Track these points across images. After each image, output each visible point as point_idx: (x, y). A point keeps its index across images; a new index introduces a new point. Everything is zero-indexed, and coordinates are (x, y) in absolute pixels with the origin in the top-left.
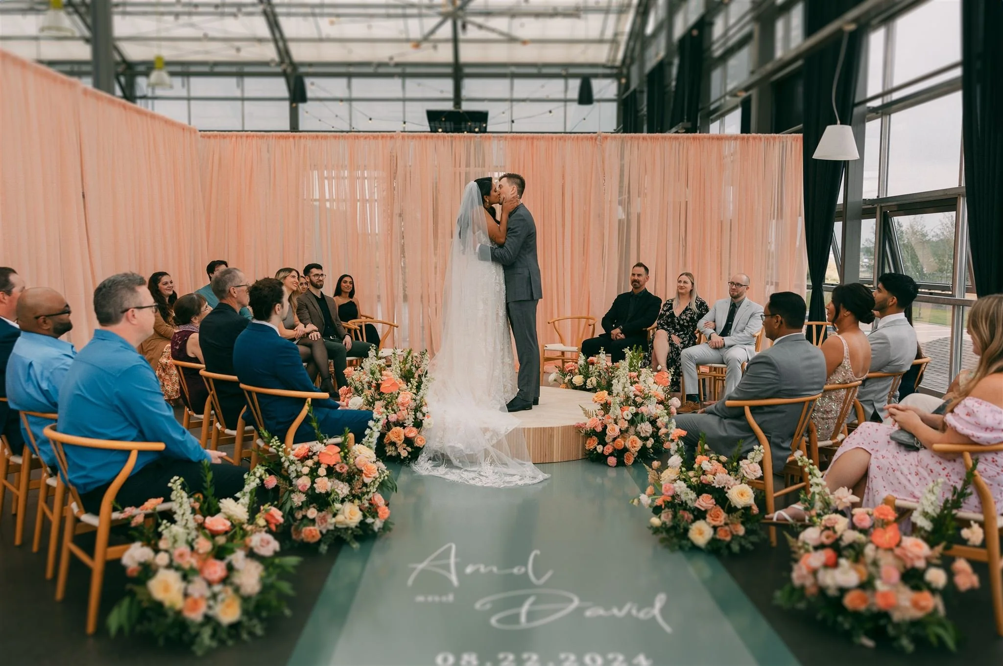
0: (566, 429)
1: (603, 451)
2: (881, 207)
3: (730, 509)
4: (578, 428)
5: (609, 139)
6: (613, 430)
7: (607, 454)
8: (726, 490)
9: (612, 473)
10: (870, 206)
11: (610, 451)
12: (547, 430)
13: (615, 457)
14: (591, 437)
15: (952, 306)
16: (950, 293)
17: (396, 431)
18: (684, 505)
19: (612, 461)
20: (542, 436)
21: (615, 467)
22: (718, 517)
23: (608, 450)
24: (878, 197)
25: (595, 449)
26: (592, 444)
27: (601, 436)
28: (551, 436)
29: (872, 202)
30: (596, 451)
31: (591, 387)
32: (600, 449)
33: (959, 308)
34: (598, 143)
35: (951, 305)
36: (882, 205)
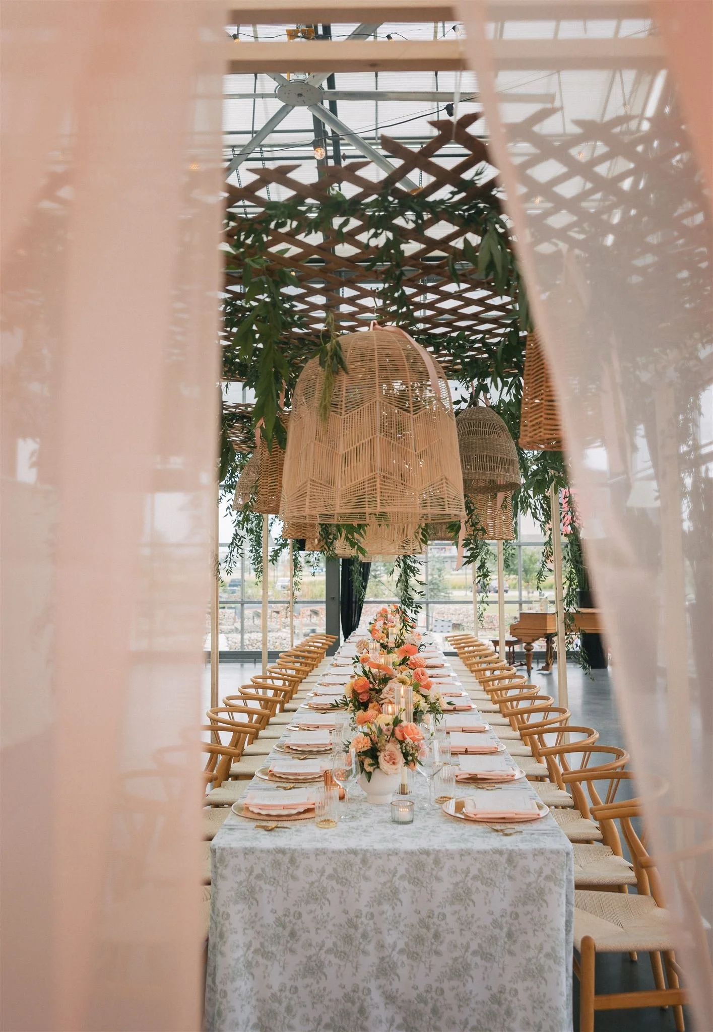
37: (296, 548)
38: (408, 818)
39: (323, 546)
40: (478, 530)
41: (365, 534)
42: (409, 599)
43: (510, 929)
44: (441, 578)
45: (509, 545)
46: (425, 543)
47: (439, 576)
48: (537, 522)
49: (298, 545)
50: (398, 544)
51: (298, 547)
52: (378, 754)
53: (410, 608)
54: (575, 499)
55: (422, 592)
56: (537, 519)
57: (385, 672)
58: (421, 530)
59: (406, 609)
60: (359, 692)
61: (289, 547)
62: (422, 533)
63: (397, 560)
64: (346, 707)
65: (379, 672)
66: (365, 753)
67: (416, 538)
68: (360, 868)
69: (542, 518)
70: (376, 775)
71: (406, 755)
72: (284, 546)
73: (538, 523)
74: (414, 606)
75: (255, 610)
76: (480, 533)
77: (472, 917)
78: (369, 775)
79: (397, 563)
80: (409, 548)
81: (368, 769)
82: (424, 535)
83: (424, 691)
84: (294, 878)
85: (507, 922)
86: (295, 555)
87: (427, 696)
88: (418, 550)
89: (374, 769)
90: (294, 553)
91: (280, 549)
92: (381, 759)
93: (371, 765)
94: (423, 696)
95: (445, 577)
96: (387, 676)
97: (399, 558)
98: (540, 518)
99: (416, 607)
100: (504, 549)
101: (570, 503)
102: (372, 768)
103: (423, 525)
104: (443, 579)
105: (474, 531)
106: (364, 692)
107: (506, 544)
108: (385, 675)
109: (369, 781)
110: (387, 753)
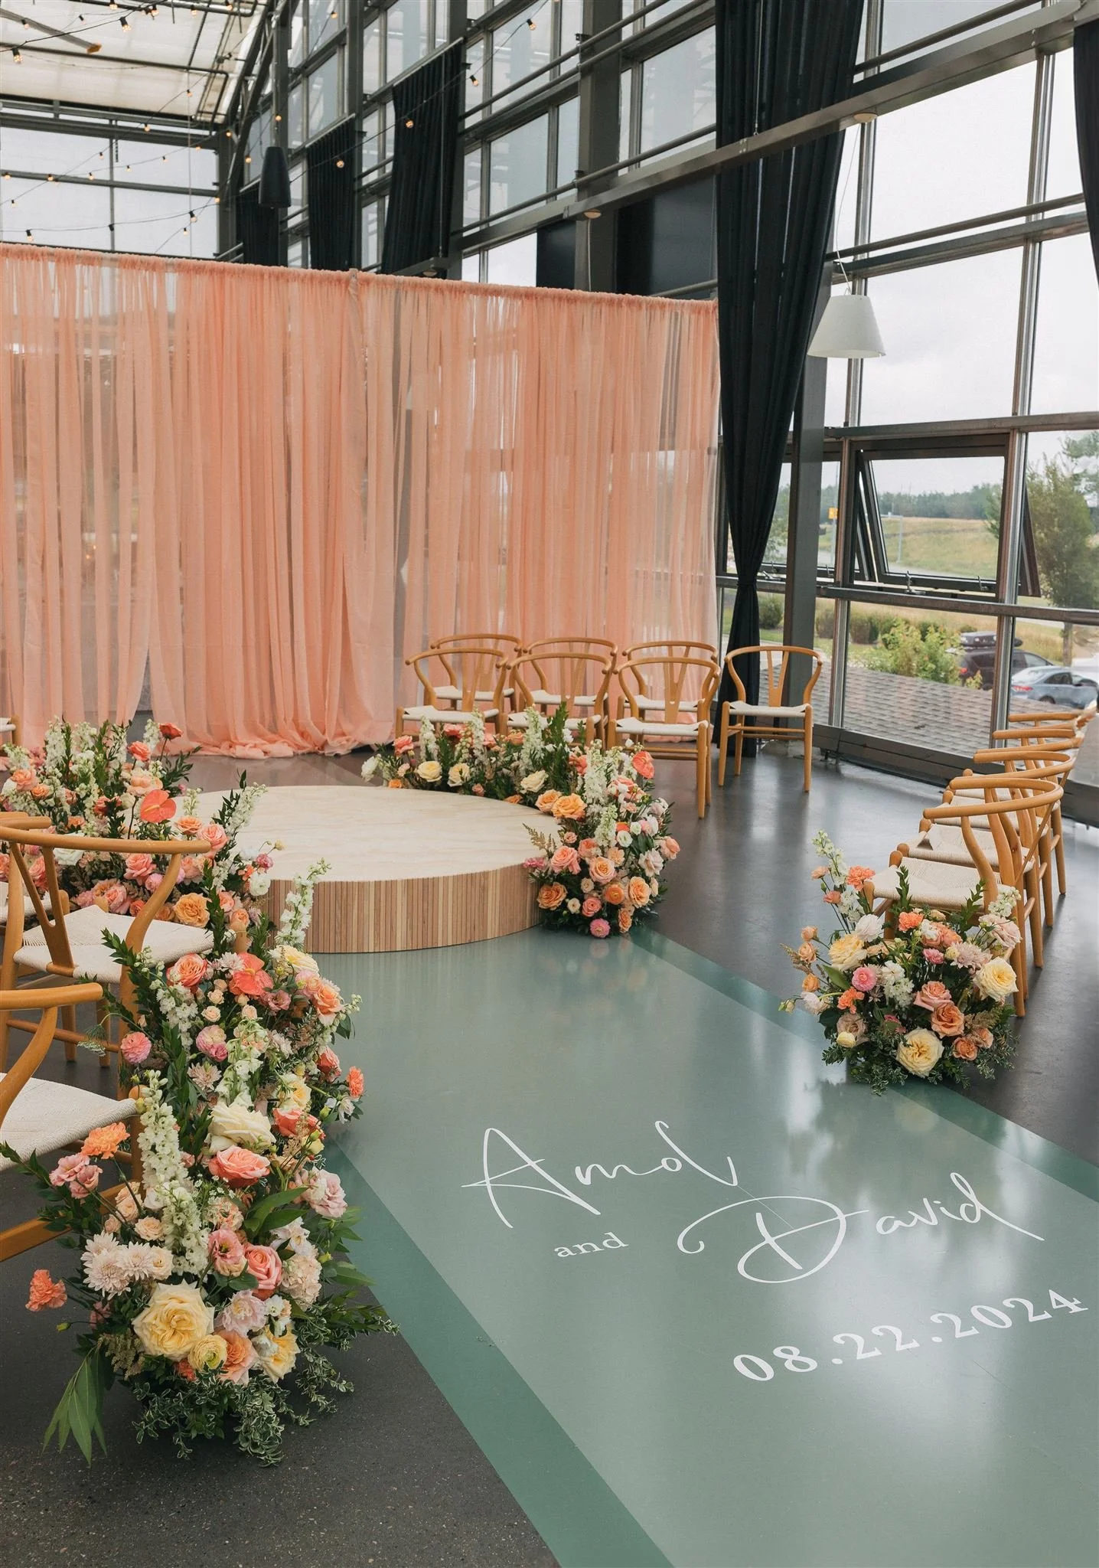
0: (508, 872)
1: (581, 909)
2: (851, 443)
3: (980, 1004)
4: (525, 870)
5: (372, 284)
6: (603, 868)
7: (591, 914)
8: (971, 971)
9: (600, 951)
10: (834, 440)
11: (597, 908)
12: (478, 878)
13: (604, 918)
14: (551, 885)
15: (996, 618)
16: (993, 595)
17: (191, 902)
18: (887, 1004)
19: (601, 927)
20: (469, 891)
21: (607, 937)
22: (952, 1021)
23: (592, 906)
24: (846, 424)
25: (564, 905)
26: (553, 898)
27: (572, 882)
28: (484, 889)
29: (835, 431)
30: (566, 908)
31: (459, 783)
32: (574, 905)
33: (1009, 621)
34: (352, 291)
35: (994, 615)
36: (853, 439)
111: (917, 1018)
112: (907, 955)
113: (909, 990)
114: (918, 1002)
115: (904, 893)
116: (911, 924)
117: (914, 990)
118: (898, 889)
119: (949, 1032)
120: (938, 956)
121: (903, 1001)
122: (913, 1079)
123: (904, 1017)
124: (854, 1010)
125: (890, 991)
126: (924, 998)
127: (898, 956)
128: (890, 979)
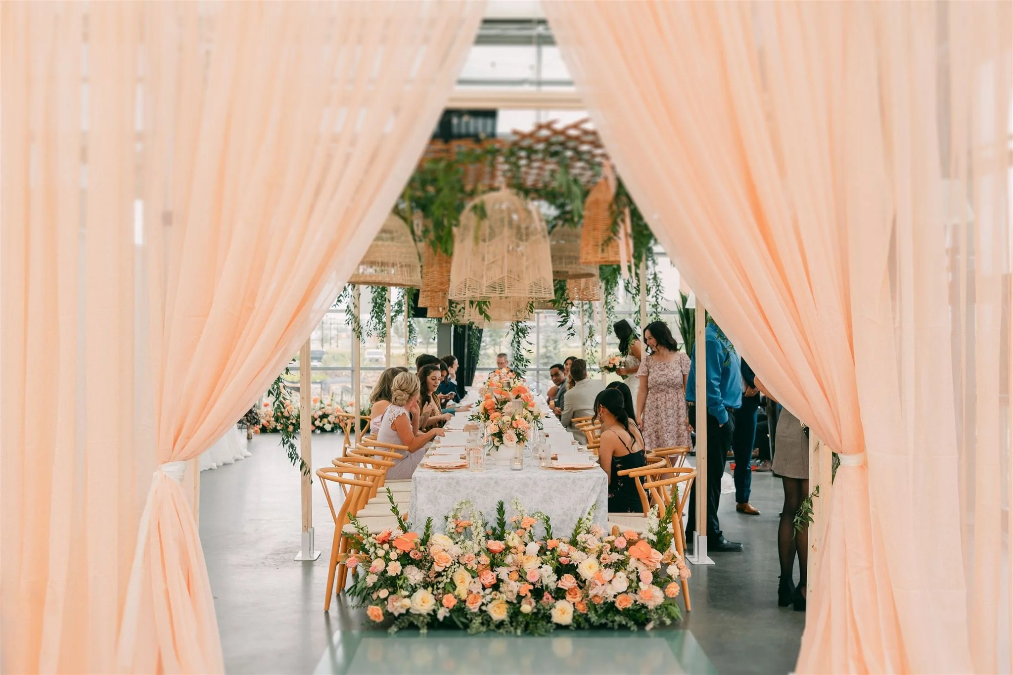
18: (545, 588)
22: (576, 594)
37: (411, 315)
38: (519, 467)
39: (446, 313)
40: (569, 304)
41: (490, 305)
42: (520, 355)
43: (572, 517)
44: (557, 351)
45: (612, 313)
46: (532, 312)
47: (555, 349)
48: (629, 294)
49: (412, 312)
50: (513, 313)
51: (413, 314)
52: (503, 435)
53: (522, 362)
54: (659, 275)
55: (530, 350)
56: (629, 292)
57: (505, 397)
58: (529, 305)
59: (518, 363)
60: (488, 408)
61: (403, 314)
62: (530, 307)
63: (511, 325)
64: (479, 420)
65: (502, 397)
66: (495, 435)
67: (526, 309)
68: (494, 487)
69: (634, 291)
70: (501, 447)
71: (518, 435)
72: (398, 312)
73: (630, 296)
74: (525, 361)
75: (344, 384)
76: (570, 305)
77: (552, 510)
78: (497, 447)
79: (511, 327)
80: (521, 316)
81: (497, 444)
82: (531, 308)
83: (531, 409)
84: (458, 491)
85: (570, 513)
86: (410, 322)
87: (532, 412)
88: (528, 317)
89: (500, 444)
90: (409, 320)
91: (395, 316)
92: (504, 438)
93: (498, 441)
94: (530, 411)
95: (562, 350)
96: (506, 400)
97: (513, 323)
98: (631, 291)
99: (526, 362)
100: (608, 317)
101: (655, 278)
102: (499, 443)
103: (531, 302)
104: (559, 352)
105: (566, 304)
106: (491, 409)
107: (609, 312)
108: (505, 398)
109: (497, 451)
110: (507, 435)
111: (560, 594)
112: (553, 561)
113: (555, 580)
114: (559, 586)
115: (549, 529)
116: (553, 545)
117: (558, 580)
118: (545, 528)
119: (574, 600)
120: (567, 560)
121: (553, 586)
122: (560, 627)
123: (553, 595)
124: (529, 594)
125: (545, 582)
126: (563, 584)
127: (549, 563)
128: (545, 575)
